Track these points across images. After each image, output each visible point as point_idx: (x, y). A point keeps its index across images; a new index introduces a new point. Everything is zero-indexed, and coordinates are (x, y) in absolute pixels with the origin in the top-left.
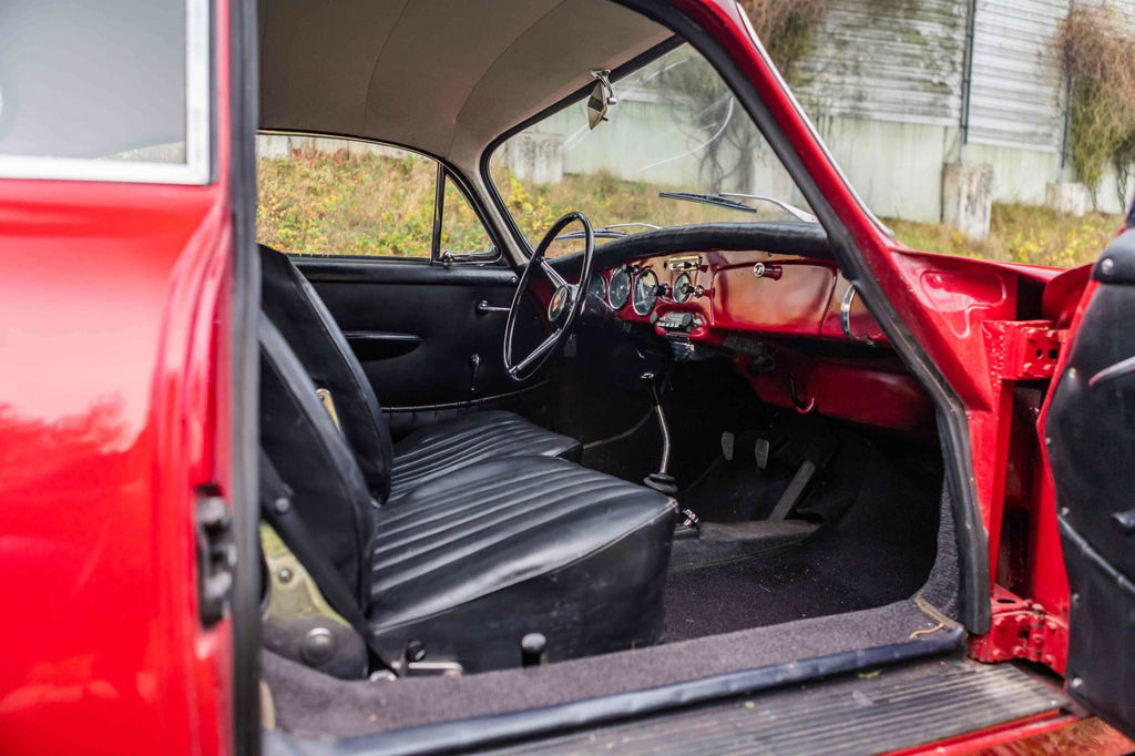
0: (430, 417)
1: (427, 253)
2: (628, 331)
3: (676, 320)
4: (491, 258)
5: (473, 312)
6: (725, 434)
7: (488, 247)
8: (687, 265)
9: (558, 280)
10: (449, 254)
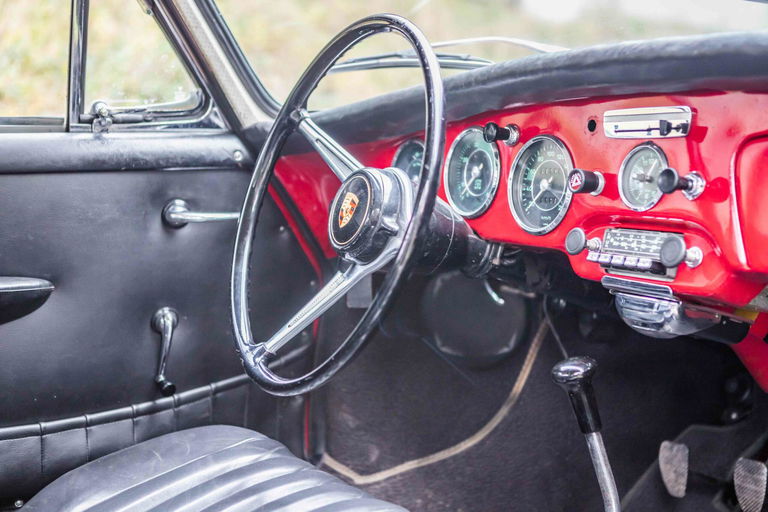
0: (76, 442)
1: (55, 105)
2: (496, 262)
3: (640, 249)
4: (191, 113)
5: (156, 225)
6: (665, 444)
7: (184, 93)
8: (666, 127)
9: (342, 160)
10: (103, 108)
